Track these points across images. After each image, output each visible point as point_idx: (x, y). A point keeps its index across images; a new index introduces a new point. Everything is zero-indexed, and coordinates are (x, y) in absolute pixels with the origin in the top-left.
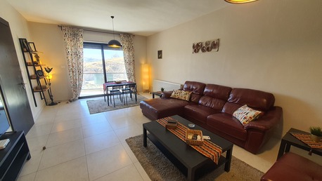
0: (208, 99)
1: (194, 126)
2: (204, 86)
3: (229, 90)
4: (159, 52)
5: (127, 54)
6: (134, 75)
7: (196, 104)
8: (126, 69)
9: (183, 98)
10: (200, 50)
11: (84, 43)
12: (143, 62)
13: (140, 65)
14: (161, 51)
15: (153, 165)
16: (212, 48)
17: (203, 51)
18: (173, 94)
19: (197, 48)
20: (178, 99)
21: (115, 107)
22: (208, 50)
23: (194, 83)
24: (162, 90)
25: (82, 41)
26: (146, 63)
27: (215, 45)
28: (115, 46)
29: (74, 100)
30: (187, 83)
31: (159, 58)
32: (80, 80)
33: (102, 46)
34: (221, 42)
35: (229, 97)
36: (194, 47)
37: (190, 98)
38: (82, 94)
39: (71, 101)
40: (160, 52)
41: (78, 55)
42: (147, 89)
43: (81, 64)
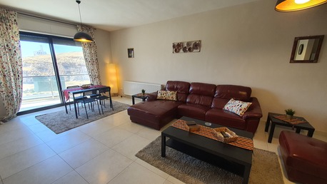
0: (196, 97)
1: (210, 124)
2: (188, 85)
3: (214, 87)
4: (128, 50)
5: (88, 51)
6: (99, 77)
7: (184, 103)
8: (88, 69)
9: (170, 99)
10: (181, 51)
11: (20, 33)
12: (107, 61)
13: (105, 64)
14: (132, 49)
15: (188, 174)
16: (194, 48)
17: (185, 50)
18: (159, 95)
19: (177, 48)
20: (165, 100)
21: (88, 118)
22: (190, 50)
23: (178, 83)
24: (143, 91)
25: (16, 29)
26: (112, 62)
27: (197, 46)
28: (84, 40)
29: (10, 119)
30: (169, 82)
31: (130, 57)
32: (19, 87)
33: (51, 40)
34: (202, 43)
35: (215, 93)
36: (174, 46)
37: (177, 98)
38: (23, 107)
39: (4, 121)
40: (130, 51)
41: (11, 51)
42: (116, 92)
43: (19, 63)
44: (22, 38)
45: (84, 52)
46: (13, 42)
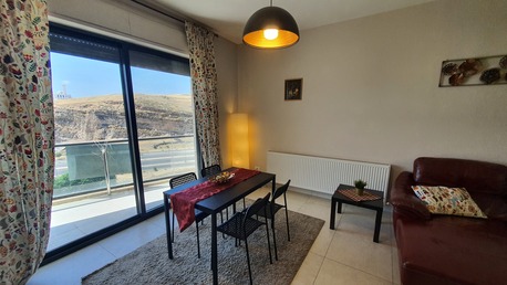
4: (289, 81)
14: (298, 81)
25: (39, 11)
36: (446, 69)
40: (292, 85)
43: (43, 117)
44: (56, 46)
45: (195, 86)
46: (28, 50)
